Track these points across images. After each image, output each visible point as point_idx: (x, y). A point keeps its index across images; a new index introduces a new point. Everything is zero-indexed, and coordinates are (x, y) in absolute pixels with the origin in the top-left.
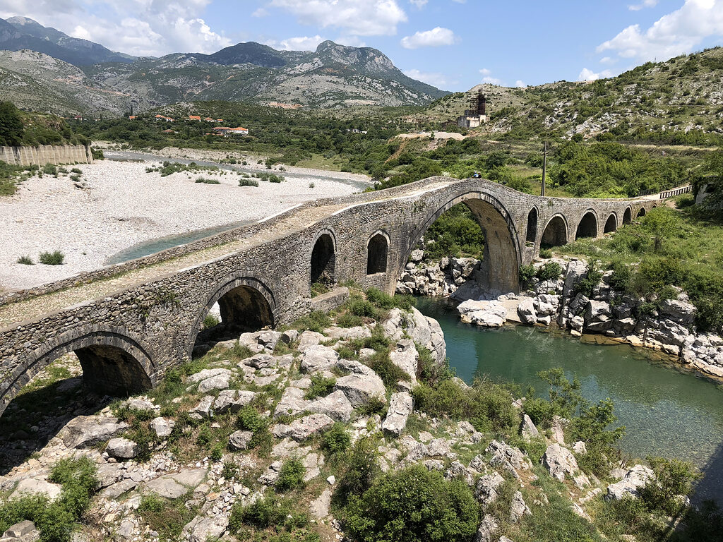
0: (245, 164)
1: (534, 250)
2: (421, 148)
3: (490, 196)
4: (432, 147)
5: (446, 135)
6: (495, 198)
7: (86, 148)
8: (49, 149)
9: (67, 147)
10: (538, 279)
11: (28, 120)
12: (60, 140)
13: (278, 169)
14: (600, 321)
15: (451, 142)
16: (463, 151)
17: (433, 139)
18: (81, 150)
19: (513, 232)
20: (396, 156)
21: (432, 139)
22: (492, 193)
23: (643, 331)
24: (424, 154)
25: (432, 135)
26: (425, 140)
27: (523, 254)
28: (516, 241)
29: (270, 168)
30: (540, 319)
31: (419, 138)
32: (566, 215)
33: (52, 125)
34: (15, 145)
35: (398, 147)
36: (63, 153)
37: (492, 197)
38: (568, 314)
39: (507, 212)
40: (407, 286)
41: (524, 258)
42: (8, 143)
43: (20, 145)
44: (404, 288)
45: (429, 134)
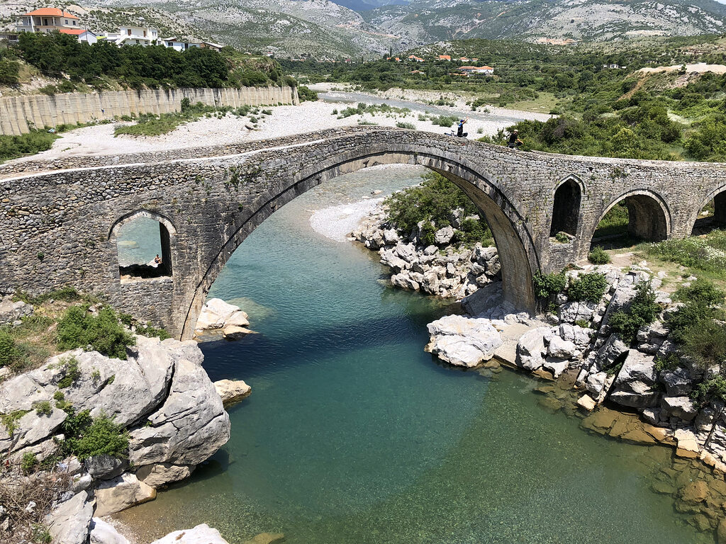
0: (452, 105)
1: (575, 248)
2: (664, 85)
3: (443, 159)
4: (680, 83)
5: (702, 68)
6: (457, 164)
7: (293, 89)
8: (252, 90)
9: (271, 88)
10: (565, 298)
11: (238, 63)
12: (265, 81)
13: (482, 111)
14: (630, 390)
15: (707, 76)
16: (718, 87)
17: (684, 73)
18: (287, 91)
19: (515, 218)
20: (628, 96)
21: (682, 73)
22: (448, 155)
23: (708, 427)
24: (667, 92)
25: (683, 68)
26: (672, 74)
27: (544, 254)
28: (523, 233)
29: (474, 110)
30: (548, 365)
31: (664, 72)
32: (663, 193)
33: (262, 67)
34: (216, 87)
35: (634, 84)
36: (266, 94)
37: (450, 161)
38: (591, 365)
39: (493, 186)
40: (411, 278)
41: (545, 262)
42: (209, 85)
43: (221, 87)
44: (406, 281)
45: (679, 67)
